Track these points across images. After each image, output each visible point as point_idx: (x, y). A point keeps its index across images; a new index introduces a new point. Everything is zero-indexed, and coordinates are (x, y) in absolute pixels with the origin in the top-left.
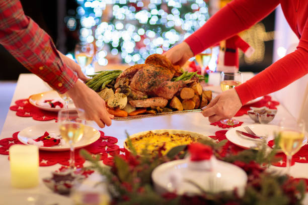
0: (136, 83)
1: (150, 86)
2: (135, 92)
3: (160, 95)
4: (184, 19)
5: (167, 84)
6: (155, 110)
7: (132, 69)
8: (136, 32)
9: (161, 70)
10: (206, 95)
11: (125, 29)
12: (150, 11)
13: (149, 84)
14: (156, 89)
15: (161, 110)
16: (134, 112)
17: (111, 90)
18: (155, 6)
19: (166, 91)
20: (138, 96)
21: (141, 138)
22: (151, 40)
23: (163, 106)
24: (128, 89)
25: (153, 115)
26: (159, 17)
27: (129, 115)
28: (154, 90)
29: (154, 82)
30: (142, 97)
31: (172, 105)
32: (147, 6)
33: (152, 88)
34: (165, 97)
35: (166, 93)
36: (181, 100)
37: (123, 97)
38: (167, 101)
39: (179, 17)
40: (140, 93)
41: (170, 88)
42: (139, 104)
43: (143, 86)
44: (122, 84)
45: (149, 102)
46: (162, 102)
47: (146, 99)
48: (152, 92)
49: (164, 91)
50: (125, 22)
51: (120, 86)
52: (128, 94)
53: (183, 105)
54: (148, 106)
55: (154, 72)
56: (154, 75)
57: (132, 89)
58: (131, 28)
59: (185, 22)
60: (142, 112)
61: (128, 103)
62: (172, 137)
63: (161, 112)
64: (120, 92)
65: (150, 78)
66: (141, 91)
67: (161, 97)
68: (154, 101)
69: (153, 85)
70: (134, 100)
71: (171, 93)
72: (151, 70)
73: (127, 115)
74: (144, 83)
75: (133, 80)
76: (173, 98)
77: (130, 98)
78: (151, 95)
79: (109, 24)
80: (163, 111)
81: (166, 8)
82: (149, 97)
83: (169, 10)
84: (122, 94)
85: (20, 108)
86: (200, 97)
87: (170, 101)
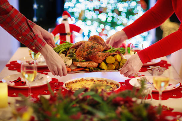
0: (79, 52)
1: (88, 54)
2: (78, 57)
3: (93, 60)
4: (129, 19)
5: (98, 53)
6: (89, 69)
7: (79, 43)
8: (99, 26)
9: (96, 45)
10: (123, 62)
11: (92, 24)
12: (107, 13)
13: (87, 53)
14: (91, 56)
15: (93, 69)
16: (76, 69)
17: (64, 55)
18: (110, 11)
19: (97, 58)
20: (80, 60)
21: (76, 82)
22: (108, 31)
23: (95, 67)
24: (73, 55)
25: (87, 71)
26: (113, 17)
27: (72, 71)
28: (90, 57)
29: (91, 52)
30: (82, 60)
31: (101, 67)
32: (106, 11)
33: (89, 55)
34: (97, 61)
35: (97, 59)
36: (107, 64)
37: (69, 59)
38: (98, 64)
39: (125, 18)
40: (81, 58)
41: (99, 56)
42: (79, 64)
43: (83, 54)
44: (71, 52)
45: (85, 64)
46: (94, 64)
47: (84, 62)
48: (89, 58)
49: (95, 58)
50: (92, 20)
51: (70, 53)
52: (73, 58)
53: (107, 67)
54: (85, 66)
55: (91, 46)
56: (91, 48)
57: (76, 55)
58: (96, 24)
59: (129, 21)
60: (81, 69)
61: (72, 63)
62: (95, 81)
63: (92, 70)
64: (69, 56)
65: (88, 49)
66: (82, 57)
67: (94, 61)
68: (89, 63)
69: (90, 54)
70: (76, 62)
71: (100, 59)
72: (89, 45)
73: (70, 71)
74: (84, 52)
75: (78, 50)
76: (101, 62)
77: (74, 60)
78: (87, 60)
79: (83, 21)
80: (94, 70)
81: (117, 12)
82: (86, 61)
83: (119, 13)
84: (69, 57)
85: (12, 65)
86: (119, 63)
87: (99, 64)
